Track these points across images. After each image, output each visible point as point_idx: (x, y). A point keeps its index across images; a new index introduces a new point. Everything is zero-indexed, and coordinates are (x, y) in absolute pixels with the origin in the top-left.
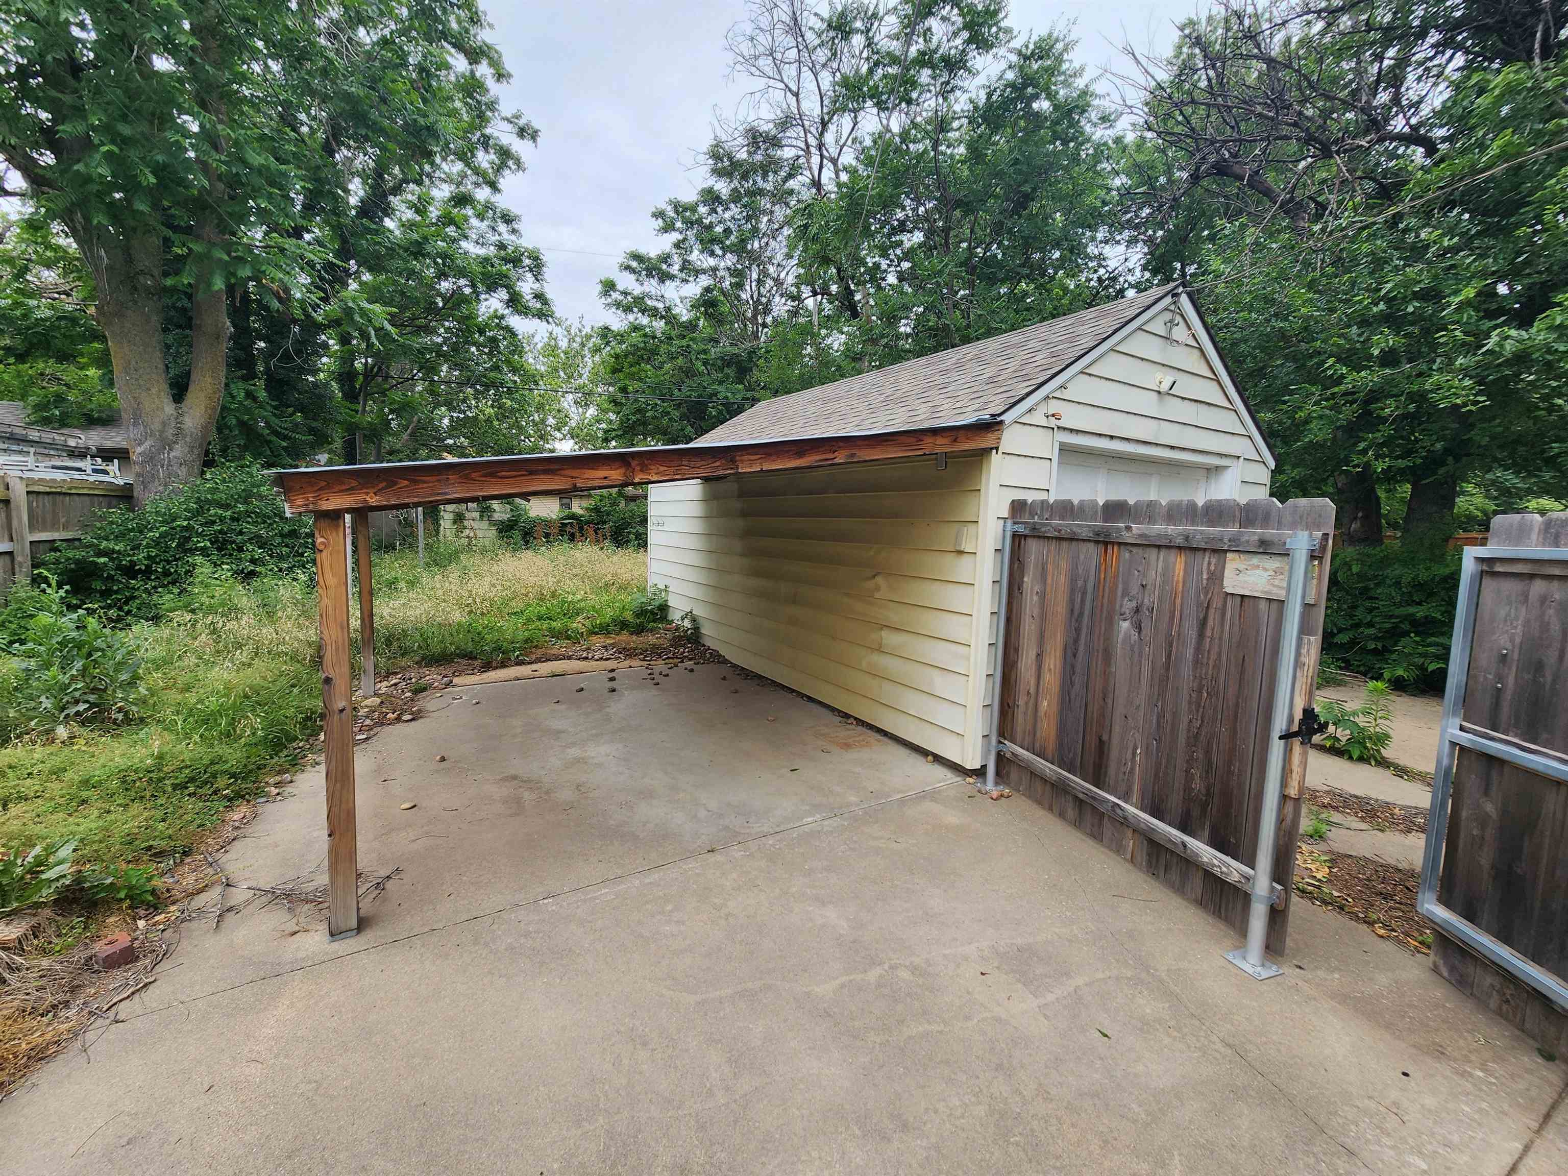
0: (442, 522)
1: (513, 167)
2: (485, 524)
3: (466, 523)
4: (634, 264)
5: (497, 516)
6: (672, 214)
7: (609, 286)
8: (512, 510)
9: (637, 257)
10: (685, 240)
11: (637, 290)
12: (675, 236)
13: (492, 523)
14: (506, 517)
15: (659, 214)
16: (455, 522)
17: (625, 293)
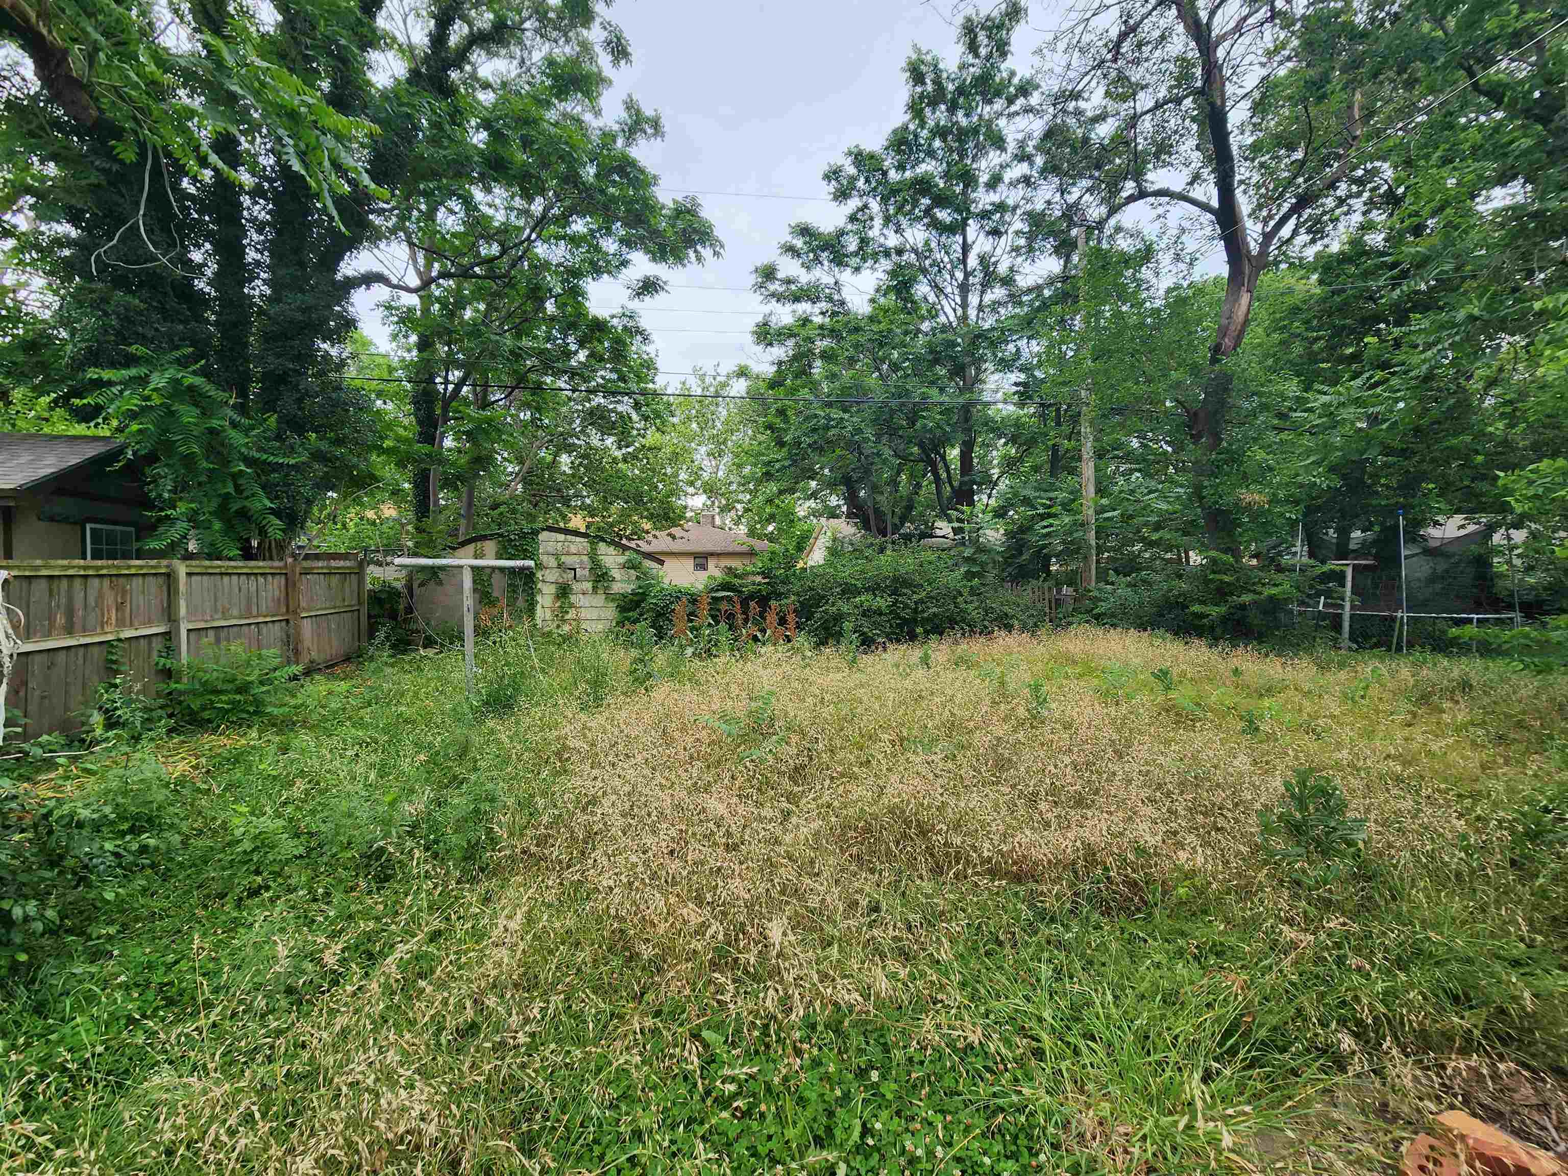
0: (539, 598)
1: (650, 131)
2: (600, 600)
3: (573, 598)
4: (799, 243)
5: (617, 588)
6: (852, 171)
7: (768, 273)
8: (638, 578)
9: (805, 231)
10: (866, 206)
11: (805, 277)
12: (854, 203)
13: (609, 597)
14: (629, 588)
15: (833, 174)
16: (558, 597)
17: (788, 282)
